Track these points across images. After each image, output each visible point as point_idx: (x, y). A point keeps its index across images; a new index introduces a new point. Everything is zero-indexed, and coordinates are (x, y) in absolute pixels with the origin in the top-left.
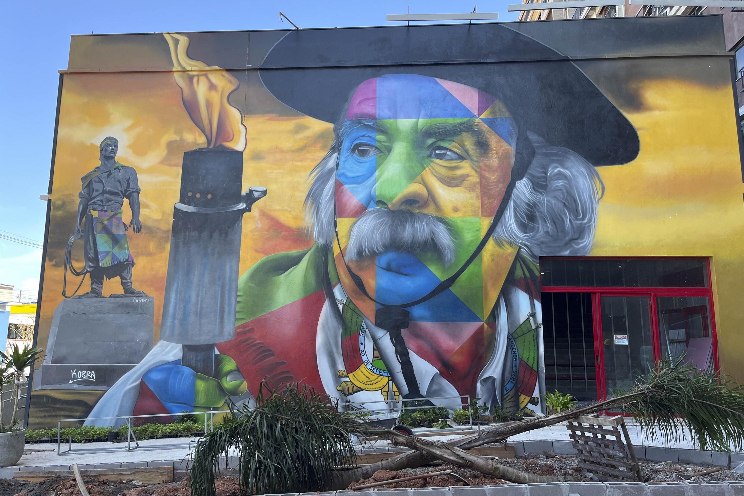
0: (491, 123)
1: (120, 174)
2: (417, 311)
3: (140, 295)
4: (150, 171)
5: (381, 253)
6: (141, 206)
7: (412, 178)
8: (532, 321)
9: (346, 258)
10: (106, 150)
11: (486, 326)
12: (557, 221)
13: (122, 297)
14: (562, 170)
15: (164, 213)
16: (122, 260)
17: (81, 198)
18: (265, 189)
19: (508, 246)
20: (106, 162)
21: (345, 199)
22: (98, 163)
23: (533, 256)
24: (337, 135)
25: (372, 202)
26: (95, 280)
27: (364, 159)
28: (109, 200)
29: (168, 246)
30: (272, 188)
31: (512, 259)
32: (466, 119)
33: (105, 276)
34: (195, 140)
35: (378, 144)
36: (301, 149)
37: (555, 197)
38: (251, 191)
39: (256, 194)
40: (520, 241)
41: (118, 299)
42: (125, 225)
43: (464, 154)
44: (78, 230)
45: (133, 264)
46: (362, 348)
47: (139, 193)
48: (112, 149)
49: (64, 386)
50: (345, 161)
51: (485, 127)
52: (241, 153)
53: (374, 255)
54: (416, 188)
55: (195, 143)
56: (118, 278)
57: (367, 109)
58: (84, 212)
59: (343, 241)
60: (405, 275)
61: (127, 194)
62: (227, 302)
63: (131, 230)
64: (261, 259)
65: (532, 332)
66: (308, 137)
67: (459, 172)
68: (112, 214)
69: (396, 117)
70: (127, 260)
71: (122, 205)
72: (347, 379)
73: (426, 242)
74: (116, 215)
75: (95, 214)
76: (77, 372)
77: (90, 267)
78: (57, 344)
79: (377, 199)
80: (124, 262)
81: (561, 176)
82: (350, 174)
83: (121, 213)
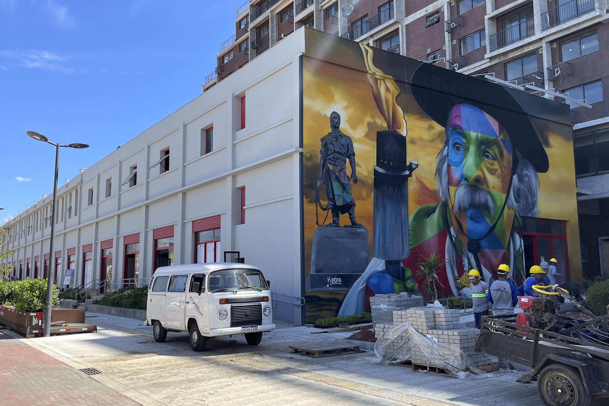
0: (503, 141)
1: (343, 140)
2: (483, 243)
3: (360, 226)
4: (359, 141)
5: (468, 209)
6: (356, 165)
7: (478, 166)
8: (521, 249)
9: (454, 211)
10: (334, 121)
11: (506, 252)
12: (527, 199)
13: (350, 227)
14: (527, 172)
15: (369, 172)
16: (348, 202)
17: (321, 154)
18: (417, 163)
19: (512, 210)
20: (334, 130)
21: (452, 174)
22: (330, 130)
23: (520, 215)
24: (447, 135)
25: (463, 179)
26: (335, 214)
27: (459, 152)
28: (338, 158)
29: (372, 195)
30: (421, 163)
31: (513, 217)
32: (495, 138)
33: (340, 212)
34: (382, 124)
35: (463, 144)
36: (432, 141)
37: (525, 186)
38: (411, 164)
39: (414, 166)
40: (515, 208)
41: (348, 228)
42: (348, 177)
43: (495, 158)
44: (322, 178)
45: (355, 206)
46: (464, 263)
47: (354, 156)
48: (337, 121)
49: (324, 289)
50: (451, 152)
51: (501, 144)
52: (405, 138)
53: (465, 210)
54: (479, 173)
55: (382, 127)
56: (347, 214)
57: (458, 122)
58: (324, 165)
59: (452, 201)
60: (478, 222)
61: (348, 155)
62: (404, 234)
63: (352, 182)
64: (419, 207)
65: (521, 255)
66: (434, 134)
67: (494, 167)
68: (340, 168)
69: (469, 130)
70: (351, 202)
71: (345, 163)
72: (459, 281)
73: (484, 204)
74: (342, 169)
75: (331, 167)
76: (331, 279)
77: (331, 205)
78: (317, 259)
79: (465, 177)
80: (350, 203)
81: (527, 175)
82: (453, 161)
83: (345, 168)
